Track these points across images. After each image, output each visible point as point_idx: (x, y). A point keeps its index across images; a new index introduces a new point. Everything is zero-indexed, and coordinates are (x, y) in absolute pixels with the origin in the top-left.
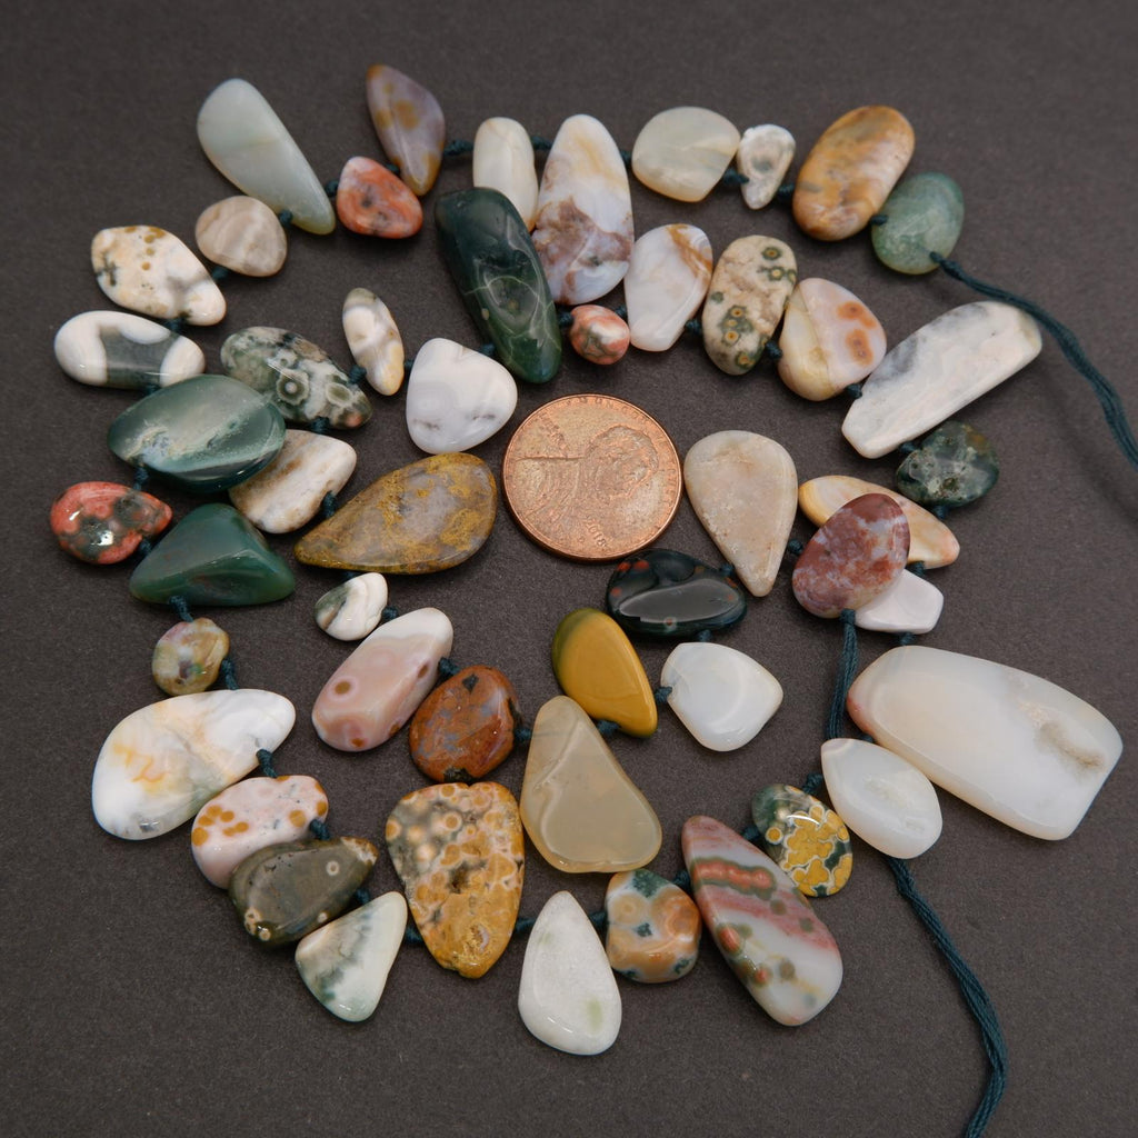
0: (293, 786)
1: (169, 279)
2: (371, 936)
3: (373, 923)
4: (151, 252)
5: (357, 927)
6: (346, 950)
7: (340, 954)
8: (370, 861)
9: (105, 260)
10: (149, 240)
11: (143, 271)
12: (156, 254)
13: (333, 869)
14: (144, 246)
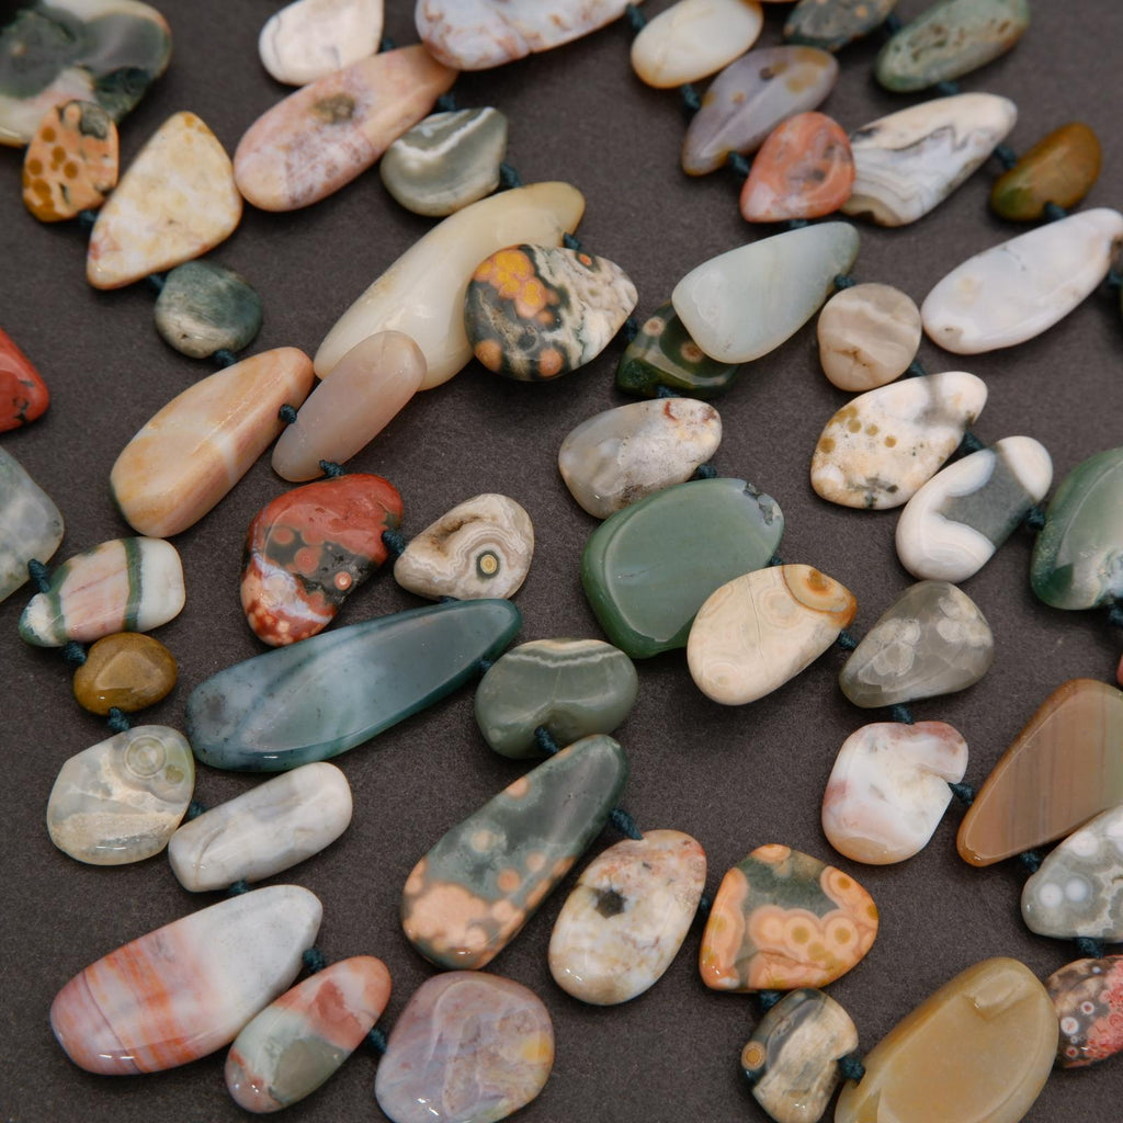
1: (918, 421)
4: (873, 431)
9: (859, 488)
10: (855, 427)
11: (896, 447)
12: (878, 425)
14: (860, 437)
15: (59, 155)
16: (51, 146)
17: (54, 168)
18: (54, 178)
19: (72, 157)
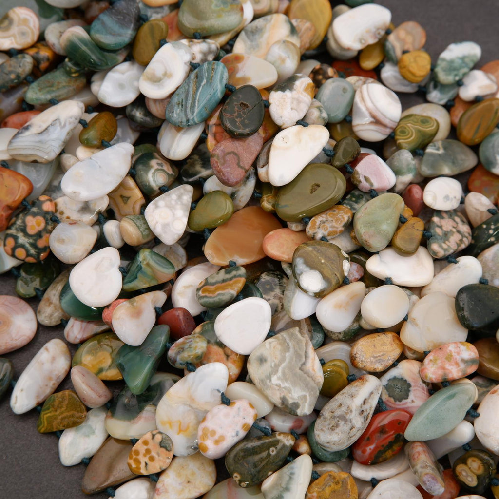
0: (239, 409)
2: (295, 477)
3: (296, 471)
5: (288, 473)
6: (283, 485)
7: (281, 487)
8: (291, 444)
13: (273, 451)
15: (148, 451)
16: (146, 447)
17: (145, 455)
18: (143, 459)
19: (154, 454)
